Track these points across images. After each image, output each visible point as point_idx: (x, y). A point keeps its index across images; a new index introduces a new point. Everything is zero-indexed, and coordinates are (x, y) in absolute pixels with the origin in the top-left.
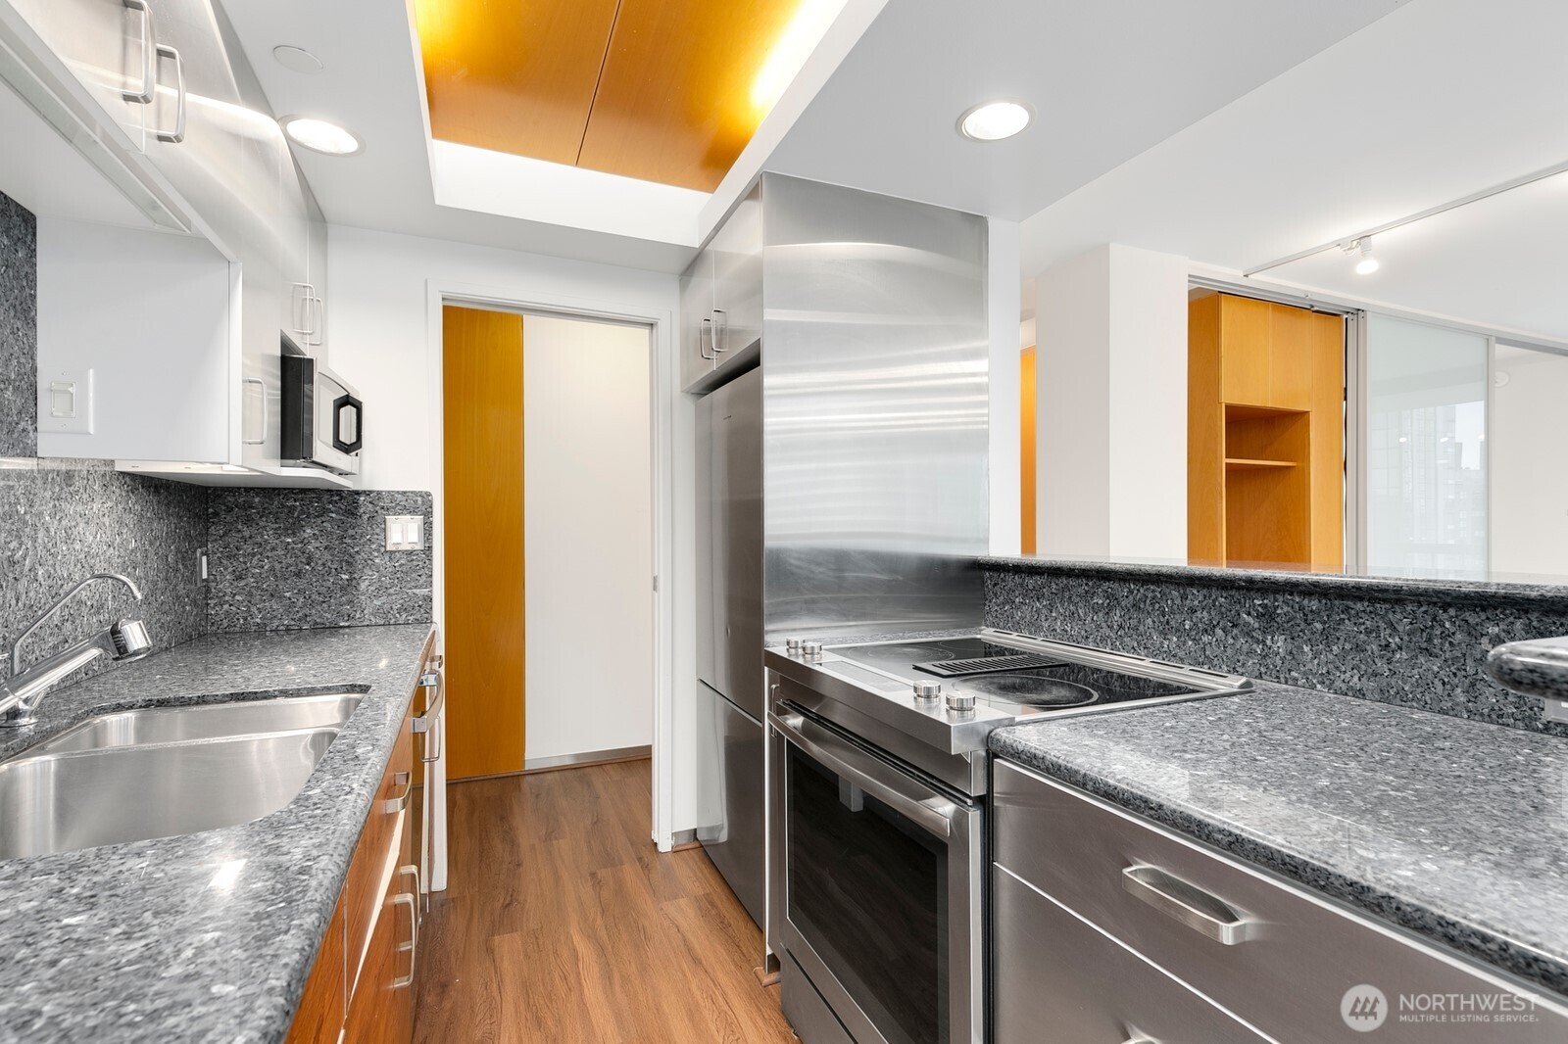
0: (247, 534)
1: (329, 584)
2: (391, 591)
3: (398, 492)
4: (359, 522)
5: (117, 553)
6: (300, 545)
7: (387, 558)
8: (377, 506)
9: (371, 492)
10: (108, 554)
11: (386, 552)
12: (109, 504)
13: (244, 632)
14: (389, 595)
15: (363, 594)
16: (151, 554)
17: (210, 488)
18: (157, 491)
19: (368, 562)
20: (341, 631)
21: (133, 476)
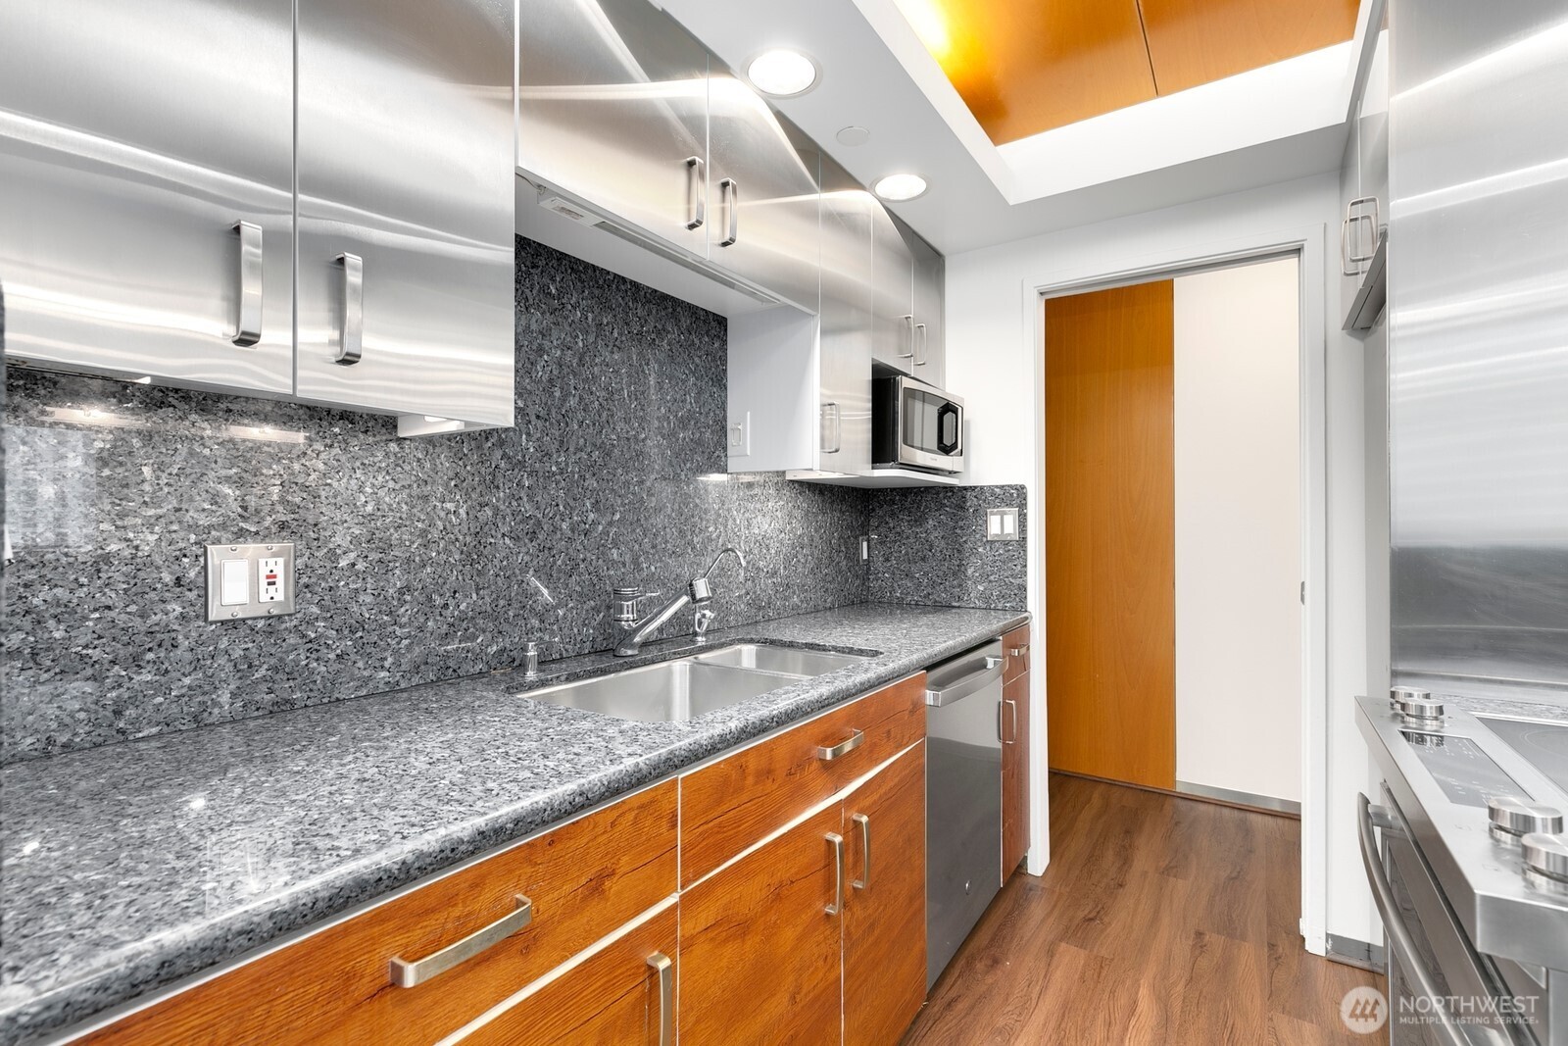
0: (891, 525)
1: (945, 568)
2: (992, 578)
3: (997, 487)
4: (967, 514)
5: (787, 537)
6: (924, 535)
7: (988, 548)
8: (980, 499)
9: (976, 487)
10: (780, 537)
11: (988, 541)
12: (782, 503)
13: (890, 603)
14: (990, 581)
15: (969, 579)
16: (817, 538)
17: (869, 490)
18: (821, 493)
19: (974, 551)
20: (954, 611)
21: (801, 483)
